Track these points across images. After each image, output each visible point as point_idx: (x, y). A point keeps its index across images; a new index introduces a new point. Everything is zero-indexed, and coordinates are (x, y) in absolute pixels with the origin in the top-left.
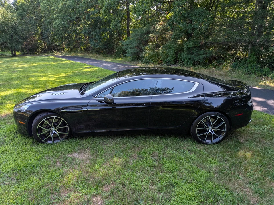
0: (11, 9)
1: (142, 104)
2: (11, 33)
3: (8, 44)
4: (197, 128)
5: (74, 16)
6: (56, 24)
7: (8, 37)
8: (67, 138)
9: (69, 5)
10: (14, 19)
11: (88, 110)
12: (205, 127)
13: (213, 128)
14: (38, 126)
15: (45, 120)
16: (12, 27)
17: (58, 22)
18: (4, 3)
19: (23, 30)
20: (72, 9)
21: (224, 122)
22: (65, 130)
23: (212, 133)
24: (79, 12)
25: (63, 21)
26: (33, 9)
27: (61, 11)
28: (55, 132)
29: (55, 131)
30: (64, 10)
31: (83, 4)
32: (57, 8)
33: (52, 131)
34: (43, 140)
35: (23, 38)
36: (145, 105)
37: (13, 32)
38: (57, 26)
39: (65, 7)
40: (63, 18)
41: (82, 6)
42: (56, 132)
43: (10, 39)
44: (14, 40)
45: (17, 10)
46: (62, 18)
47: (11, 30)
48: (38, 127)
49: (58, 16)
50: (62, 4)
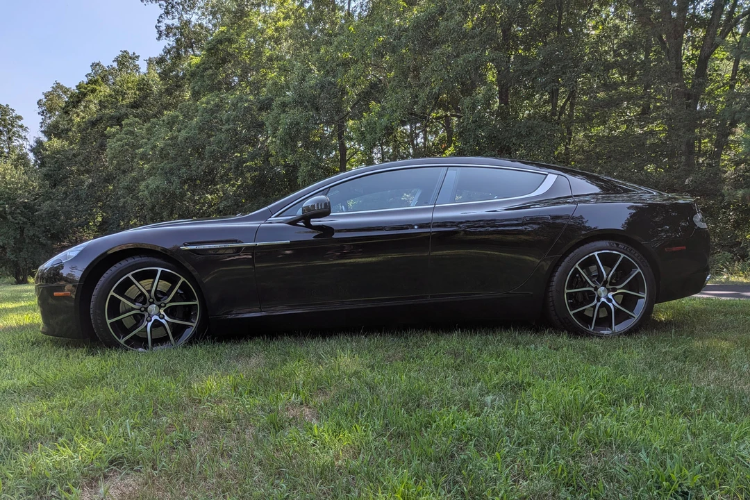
0: (26, 164)
1: (410, 226)
2: (21, 222)
3: (8, 250)
4: (566, 291)
5: (199, 166)
6: (147, 187)
7: (12, 233)
8: (192, 341)
9: (187, 139)
10: (32, 185)
11: (258, 244)
12: (590, 286)
13: (609, 291)
14: (112, 293)
15: (133, 275)
16: (26, 206)
17: (154, 182)
18: (8, 153)
19: (54, 214)
20: (193, 149)
21: (639, 270)
22: (187, 313)
23: (610, 304)
24: (213, 155)
25: (167, 180)
26: (87, 159)
27: (163, 155)
28: (158, 318)
29: (159, 314)
30: (172, 152)
31: (223, 136)
32: (152, 149)
33: (150, 316)
34: (122, 341)
35: (52, 234)
36: (416, 227)
37: (25, 220)
38: (151, 194)
39: (174, 146)
40: (168, 174)
41: (220, 141)
42: (163, 318)
43: (15, 238)
44: (27, 241)
45: (43, 165)
46: (166, 173)
47: (22, 214)
48: (112, 296)
49: (154, 168)
50: (167, 138)
